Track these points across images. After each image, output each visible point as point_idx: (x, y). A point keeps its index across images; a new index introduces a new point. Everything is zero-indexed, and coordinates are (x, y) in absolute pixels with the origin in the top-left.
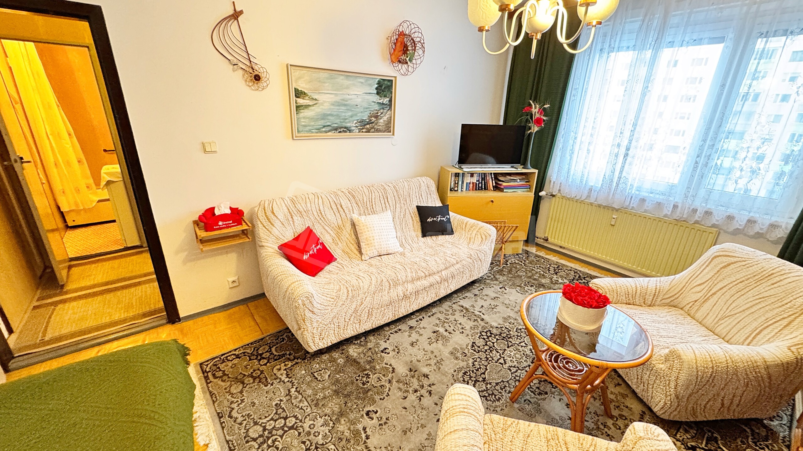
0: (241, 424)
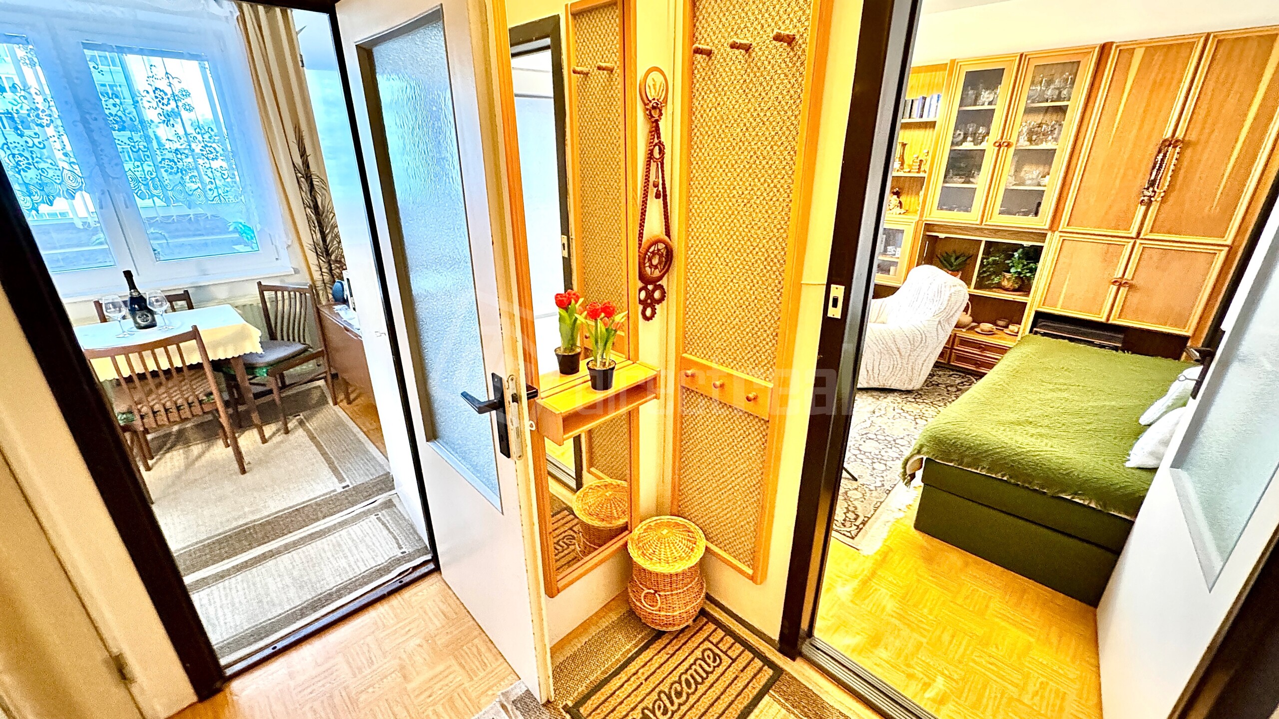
0: (883, 477)
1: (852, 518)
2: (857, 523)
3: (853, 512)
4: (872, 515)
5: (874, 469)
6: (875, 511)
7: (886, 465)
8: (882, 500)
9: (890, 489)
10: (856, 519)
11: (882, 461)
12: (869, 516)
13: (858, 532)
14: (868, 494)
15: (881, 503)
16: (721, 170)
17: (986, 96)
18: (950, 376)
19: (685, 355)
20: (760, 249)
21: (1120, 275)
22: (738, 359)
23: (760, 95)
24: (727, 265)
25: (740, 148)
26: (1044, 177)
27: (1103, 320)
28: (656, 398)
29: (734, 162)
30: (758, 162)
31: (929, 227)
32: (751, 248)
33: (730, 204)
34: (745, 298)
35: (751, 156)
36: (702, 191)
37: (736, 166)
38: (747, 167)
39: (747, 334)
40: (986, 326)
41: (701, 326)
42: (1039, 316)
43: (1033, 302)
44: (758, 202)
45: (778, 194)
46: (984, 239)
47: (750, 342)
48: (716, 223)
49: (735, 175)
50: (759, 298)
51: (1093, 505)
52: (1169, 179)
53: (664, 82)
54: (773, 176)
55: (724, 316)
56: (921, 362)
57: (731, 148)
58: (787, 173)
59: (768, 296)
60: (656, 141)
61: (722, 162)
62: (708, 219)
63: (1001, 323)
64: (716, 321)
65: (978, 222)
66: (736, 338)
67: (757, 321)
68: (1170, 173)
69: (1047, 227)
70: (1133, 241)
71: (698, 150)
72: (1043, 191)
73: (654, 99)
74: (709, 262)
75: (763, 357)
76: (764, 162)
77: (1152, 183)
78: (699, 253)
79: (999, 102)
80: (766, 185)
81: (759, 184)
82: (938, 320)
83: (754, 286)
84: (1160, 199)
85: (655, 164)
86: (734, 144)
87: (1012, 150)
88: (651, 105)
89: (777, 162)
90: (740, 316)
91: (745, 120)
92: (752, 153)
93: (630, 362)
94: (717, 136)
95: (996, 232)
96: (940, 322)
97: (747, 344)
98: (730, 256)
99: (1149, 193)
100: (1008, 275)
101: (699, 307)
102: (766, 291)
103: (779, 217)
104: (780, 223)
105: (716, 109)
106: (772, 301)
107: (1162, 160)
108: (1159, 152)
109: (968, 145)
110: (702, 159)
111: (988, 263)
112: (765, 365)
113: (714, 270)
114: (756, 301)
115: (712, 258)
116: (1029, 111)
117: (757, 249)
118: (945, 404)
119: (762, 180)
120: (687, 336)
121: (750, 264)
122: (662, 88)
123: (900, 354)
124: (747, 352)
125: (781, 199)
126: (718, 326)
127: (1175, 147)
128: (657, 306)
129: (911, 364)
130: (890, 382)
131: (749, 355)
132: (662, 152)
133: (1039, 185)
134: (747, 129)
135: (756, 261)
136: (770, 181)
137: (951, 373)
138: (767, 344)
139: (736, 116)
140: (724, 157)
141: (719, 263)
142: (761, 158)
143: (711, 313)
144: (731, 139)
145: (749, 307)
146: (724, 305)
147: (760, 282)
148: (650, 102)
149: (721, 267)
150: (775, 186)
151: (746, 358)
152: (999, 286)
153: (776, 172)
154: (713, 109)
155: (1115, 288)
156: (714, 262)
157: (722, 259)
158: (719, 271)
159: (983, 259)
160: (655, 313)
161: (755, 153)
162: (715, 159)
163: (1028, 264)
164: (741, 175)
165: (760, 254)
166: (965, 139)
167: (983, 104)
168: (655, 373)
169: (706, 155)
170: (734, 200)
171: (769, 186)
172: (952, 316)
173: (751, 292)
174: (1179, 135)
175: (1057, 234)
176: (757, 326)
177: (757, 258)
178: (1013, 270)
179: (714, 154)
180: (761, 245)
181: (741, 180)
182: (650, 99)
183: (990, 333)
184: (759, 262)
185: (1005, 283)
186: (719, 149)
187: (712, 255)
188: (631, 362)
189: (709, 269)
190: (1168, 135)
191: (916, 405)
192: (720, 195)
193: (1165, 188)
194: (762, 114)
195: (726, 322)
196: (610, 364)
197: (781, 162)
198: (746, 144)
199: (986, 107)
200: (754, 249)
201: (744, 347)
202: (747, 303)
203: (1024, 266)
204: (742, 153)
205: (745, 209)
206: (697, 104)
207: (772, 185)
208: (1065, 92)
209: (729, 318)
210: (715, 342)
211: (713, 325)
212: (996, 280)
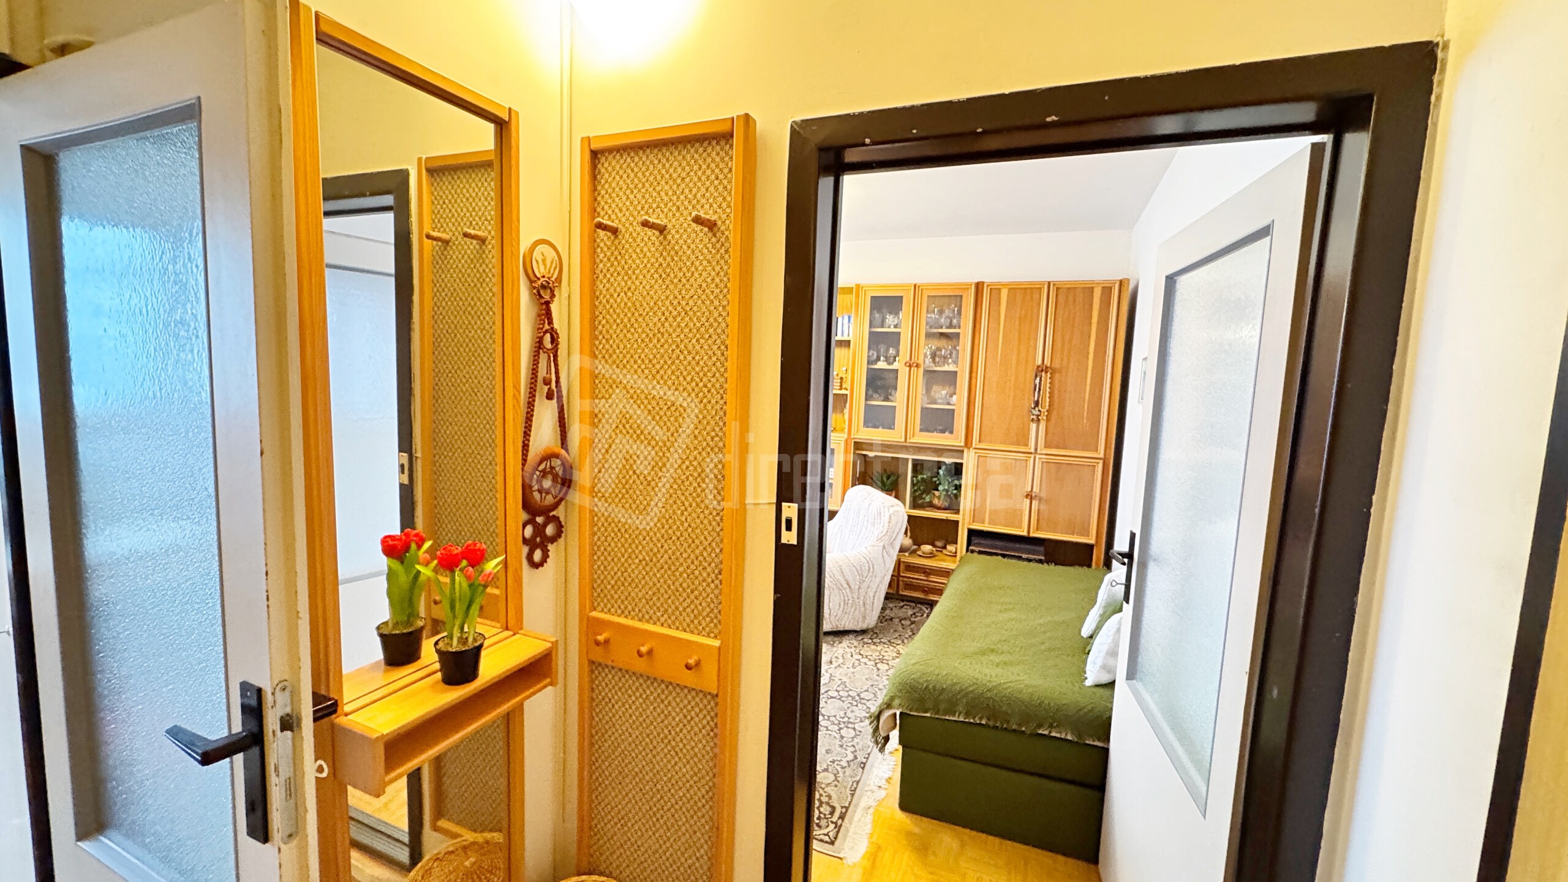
0: (854, 746)
1: (827, 813)
2: (834, 819)
3: (828, 804)
4: (850, 804)
5: (842, 737)
6: (853, 795)
7: (854, 729)
8: (857, 778)
9: (864, 761)
10: (832, 813)
11: (850, 725)
12: (847, 805)
13: (838, 832)
14: (841, 774)
15: (858, 782)
16: (636, 366)
17: (890, 319)
18: (902, 607)
19: (594, 614)
20: (691, 462)
21: (1029, 489)
22: (670, 610)
23: (680, 281)
24: (649, 485)
25: (659, 341)
26: (951, 396)
27: (1025, 534)
28: (551, 684)
29: (651, 357)
30: (682, 357)
31: (858, 445)
32: (679, 462)
33: (650, 407)
34: (675, 527)
35: (673, 350)
36: (610, 391)
37: (655, 361)
38: (669, 362)
39: (681, 575)
40: (927, 548)
41: (616, 569)
42: (972, 533)
43: (964, 519)
44: (685, 404)
45: (709, 396)
46: (911, 457)
47: (685, 585)
48: (631, 431)
49: (654, 372)
50: (693, 525)
51: (1069, 737)
52: (1048, 400)
53: (556, 258)
54: (701, 374)
55: (647, 554)
56: (871, 594)
57: (647, 340)
58: (718, 371)
59: (706, 522)
60: (547, 327)
61: (636, 356)
62: (621, 426)
63: (939, 544)
64: (637, 561)
65: (903, 440)
66: (665, 582)
67: (692, 556)
68: (1048, 395)
69: (962, 444)
70: (1033, 456)
71: (604, 341)
72: (954, 410)
73: (543, 277)
74: (624, 481)
75: (704, 604)
76: (689, 358)
77: (1037, 404)
78: (610, 470)
79: (903, 325)
80: (694, 384)
81: (685, 383)
82: (882, 544)
83: (686, 510)
84: (1045, 418)
85: (546, 355)
86: (651, 335)
87: (921, 370)
88: (539, 283)
89: (706, 358)
90: (670, 551)
91: (663, 309)
92: (674, 347)
93: (507, 633)
94: (629, 325)
95: (920, 449)
96: (884, 547)
97: (681, 589)
98: (652, 473)
99: (1036, 412)
100: (937, 493)
101: (613, 544)
102: (702, 516)
103: (713, 423)
104: (714, 430)
105: (626, 294)
106: (710, 528)
107: (1040, 383)
108: (1036, 376)
109: (882, 365)
110: (610, 352)
111: (918, 482)
112: (708, 615)
113: (631, 492)
114: (690, 530)
115: (627, 477)
116: (929, 336)
117: (687, 463)
118: (903, 642)
119: (689, 379)
120: (595, 585)
121: (679, 482)
122: (554, 265)
123: (850, 587)
124: (681, 599)
125: (713, 401)
126: (641, 567)
127: (1046, 372)
128: (550, 547)
129: (862, 598)
130: (843, 623)
131: (685, 604)
132: (554, 340)
133: (949, 404)
134: (666, 319)
135: (687, 478)
136: (698, 380)
137: (902, 604)
138: (708, 585)
139: (652, 304)
140: (639, 351)
141: (638, 482)
142: (686, 352)
143: (630, 550)
144: (647, 330)
145: (681, 539)
146: (647, 538)
147: (694, 504)
148: (539, 279)
149: (641, 487)
150: (705, 386)
151: (681, 609)
152: (931, 505)
153: (706, 369)
154: (622, 294)
155: (1028, 501)
156: (631, 481)
157: (642, 477)
158: (638, 492)
159: (913, 477)
160: (548, 556)
161: (677, 346)
162: (628, 352)
163: (953, 481)
164: (662, 372)
165: (691, 468)
166: (878, 359)
167: (889, 327)
168: (549, 645)
169: (615, 346)
170: (654, 403)
171: (697, 385)
172: (894, 540)
173: (683, 519)
174: (1047, 362)
175: (972, 451)
176: (693, 563)
177: (688, 473)
178: (941, 488)
179: (625, 347)
180: (691, 458)
181: (662, 377)
182: (538, 275)
183: (931, 556)
184: (691, 478)
185: (936, 501)
186: (632, 341)
187: (627, 472)
188: (511, 633)
189: (624, 491)
190: (1040, 362)
191: (873, 647)
192: (635, 396)
193: (1047, 407)
194: (684, 303)
195: (651, 561)
196: (475, 640)
197: (710, 358)
198: (666, 335)
199: (892, 330)
200: (684, 462)
201: (678, 594)
202: (678, 534)
203: (949, 483)
204: (662, 346)
205: (669, 413)
206: (601, 287)
207: (701, 385)
208: (955, 321)
209: (655, 554)
210: (637, 590)
211: (633, 566)
212: (928, 499)
